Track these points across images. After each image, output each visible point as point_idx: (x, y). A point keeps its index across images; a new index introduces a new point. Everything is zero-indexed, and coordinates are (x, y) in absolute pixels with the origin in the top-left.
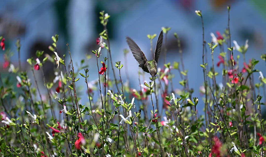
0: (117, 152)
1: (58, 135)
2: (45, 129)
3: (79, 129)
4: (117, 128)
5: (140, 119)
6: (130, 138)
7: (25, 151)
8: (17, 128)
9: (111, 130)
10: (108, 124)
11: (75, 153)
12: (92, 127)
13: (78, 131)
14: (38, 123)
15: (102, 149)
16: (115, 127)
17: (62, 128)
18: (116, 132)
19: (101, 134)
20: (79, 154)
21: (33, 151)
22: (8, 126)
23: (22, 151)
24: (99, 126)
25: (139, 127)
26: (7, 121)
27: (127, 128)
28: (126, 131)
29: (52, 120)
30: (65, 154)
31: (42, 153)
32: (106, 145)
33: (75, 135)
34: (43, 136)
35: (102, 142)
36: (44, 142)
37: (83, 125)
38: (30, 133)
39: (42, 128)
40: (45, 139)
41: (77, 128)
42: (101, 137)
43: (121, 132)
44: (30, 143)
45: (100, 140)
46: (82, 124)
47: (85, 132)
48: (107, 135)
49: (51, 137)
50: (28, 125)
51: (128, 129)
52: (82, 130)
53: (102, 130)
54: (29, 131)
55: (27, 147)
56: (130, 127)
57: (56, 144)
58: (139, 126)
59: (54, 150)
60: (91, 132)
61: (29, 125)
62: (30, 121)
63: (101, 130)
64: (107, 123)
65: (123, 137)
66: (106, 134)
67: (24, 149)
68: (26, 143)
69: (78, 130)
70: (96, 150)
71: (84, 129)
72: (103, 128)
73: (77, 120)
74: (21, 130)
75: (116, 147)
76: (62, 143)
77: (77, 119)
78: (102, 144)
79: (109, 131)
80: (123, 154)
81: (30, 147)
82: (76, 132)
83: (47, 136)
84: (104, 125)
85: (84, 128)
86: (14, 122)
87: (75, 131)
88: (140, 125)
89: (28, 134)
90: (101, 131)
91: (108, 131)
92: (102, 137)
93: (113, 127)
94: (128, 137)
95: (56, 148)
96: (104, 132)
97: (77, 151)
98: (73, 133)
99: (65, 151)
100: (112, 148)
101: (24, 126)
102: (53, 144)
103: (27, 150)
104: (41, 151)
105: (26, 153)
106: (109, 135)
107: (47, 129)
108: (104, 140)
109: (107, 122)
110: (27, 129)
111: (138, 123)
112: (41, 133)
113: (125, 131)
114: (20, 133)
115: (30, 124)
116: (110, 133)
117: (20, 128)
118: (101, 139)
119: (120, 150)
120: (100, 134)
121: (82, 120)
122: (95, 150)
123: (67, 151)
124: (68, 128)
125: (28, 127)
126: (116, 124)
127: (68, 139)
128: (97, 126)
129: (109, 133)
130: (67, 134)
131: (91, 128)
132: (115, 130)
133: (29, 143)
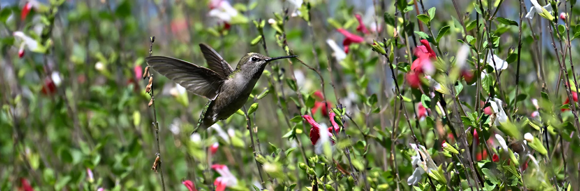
0: (514, 92)
1: (359, 47)
2: (324, 32)
3: (415, 32)
4: (515, 29)
5: (574, 6)
6: (549, 56)
7: (272, 89)
8: (252, 30)
9: (499, 34)
10: (492, 19)
11: (406, 94)
12: (449, 27)
13: (414, 38)
14: (307, 17)
15: (475, 84)
16: (509, 27)
17: (369, 31)
18: (509, 40)
19: (472, 44)
20: (414, 98)
21: (296, 88)
22: (227, 26)
23: (266, 90)
24: (467, 23)
25: (574, 27)
26: (223, 11)
27: (540, 27)
28: (538, 37)
29: (342, 8)
30: (379, 98)
31: (316, 94)
32: (487, 75)
33: (404, 48)
34: (319, 51)
35: (477, 67)
36: (322, 66)
37: (425, 22)
38: (285, 43)
39: (318, 30)
40: (324, 57)
41: (409, 28)
42: (474, 51)
43: (525, 39)
44: (287, 68)
45: (472, 60)
46: (423, 18)
47: (430, 39)
48: (488, 47)
49: (340, 54)
50: (281, 22)
51: (543, 31)
52: (423, 35)
53: (476, 35)
54: (285, 37)
55: (279, 81)
56: (550, 27)
57: (354, 71)
58: (573, 24)
59: (349, 87)
60: (446, 39)
61: (284, 22)
62: (287, 12)
63: (472, 34)
64: (489, 16)
65: (531, 53)
66: (485, 44)
67: (269, 85)
68: (276, 70)
69: (411, 34)
70: (460, 87)
71: (429, 32)
72: (478, 29)
73: (410, 8)
74: (263, 37)
75: (513, 79)
76: (370, 70)
77: (410, 5)
78: (475, 72)
79: (492, 36)
80: (532, 98)
81: (286, 80)
82: (409, 39)
83: (330, 50)
84: (482, 21)
85: (430, 29)
86: (242, 12)
87: (404, 36)
88: (575, 21)
89: (281, 45)
90: (474, 37)
91: (492, 38)
92: (476, 51)
93: (503, 25)
94: (543, 53)
95: (355, 80)
96: (480, 39)
97: (410, 89)
98: (401, 41)
99: (376, 89)
100: (502, 81)
101: (269, 25)
102: (345, 71)
103: (278, 86)
104: (315, 91)
105: (277, 94)
106: (493, 46)
107: (329, 31)
108: (482, 61)
109: (488, 13)
110: (278, 33)
111: (570, 17)
112: (314, 41)
113: (534, 37)
114: (259, 43)
115: (287, 18)
116: (497, 43)
117: (260, 29)
118: (473, 57)
119: (523, 85)
120: (470, 45)
121: (423, 7)
122: (457, 86)
123: (383, 88)
124: (384, 28)
125: (281, 26)
126: (511, 19)
127: (389, 57)
128: (463, 24)
129: (494, 43)
130: (387, 43)
131: (445, 30)
132: (510, 32)
133: (283, 70)
